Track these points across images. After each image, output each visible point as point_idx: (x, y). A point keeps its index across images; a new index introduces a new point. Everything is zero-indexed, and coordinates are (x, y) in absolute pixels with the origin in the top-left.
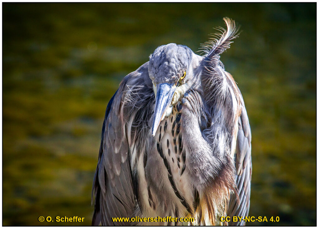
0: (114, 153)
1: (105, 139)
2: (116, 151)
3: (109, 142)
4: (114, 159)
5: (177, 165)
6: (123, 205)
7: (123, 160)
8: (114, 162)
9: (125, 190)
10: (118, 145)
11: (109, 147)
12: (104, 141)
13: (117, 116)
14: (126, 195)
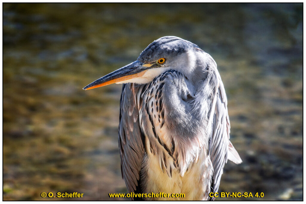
0: (129, 115)
1: (122, 106)
2: (130, 114)
3: (125, 108)
4: (129, 120)
5: (158, 120)
6: (136, 152)
7: (135, 121)
8: (129, 122)
9: (137, 142)
10: (131, 110)
11: (125, 112)
12: (122, 108)
13: (130, 89)
14: (137, 145)
